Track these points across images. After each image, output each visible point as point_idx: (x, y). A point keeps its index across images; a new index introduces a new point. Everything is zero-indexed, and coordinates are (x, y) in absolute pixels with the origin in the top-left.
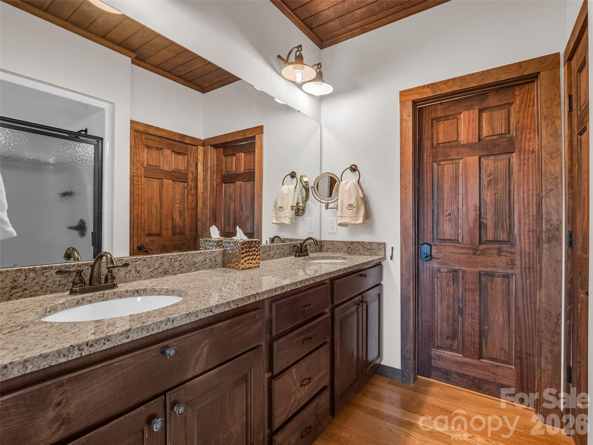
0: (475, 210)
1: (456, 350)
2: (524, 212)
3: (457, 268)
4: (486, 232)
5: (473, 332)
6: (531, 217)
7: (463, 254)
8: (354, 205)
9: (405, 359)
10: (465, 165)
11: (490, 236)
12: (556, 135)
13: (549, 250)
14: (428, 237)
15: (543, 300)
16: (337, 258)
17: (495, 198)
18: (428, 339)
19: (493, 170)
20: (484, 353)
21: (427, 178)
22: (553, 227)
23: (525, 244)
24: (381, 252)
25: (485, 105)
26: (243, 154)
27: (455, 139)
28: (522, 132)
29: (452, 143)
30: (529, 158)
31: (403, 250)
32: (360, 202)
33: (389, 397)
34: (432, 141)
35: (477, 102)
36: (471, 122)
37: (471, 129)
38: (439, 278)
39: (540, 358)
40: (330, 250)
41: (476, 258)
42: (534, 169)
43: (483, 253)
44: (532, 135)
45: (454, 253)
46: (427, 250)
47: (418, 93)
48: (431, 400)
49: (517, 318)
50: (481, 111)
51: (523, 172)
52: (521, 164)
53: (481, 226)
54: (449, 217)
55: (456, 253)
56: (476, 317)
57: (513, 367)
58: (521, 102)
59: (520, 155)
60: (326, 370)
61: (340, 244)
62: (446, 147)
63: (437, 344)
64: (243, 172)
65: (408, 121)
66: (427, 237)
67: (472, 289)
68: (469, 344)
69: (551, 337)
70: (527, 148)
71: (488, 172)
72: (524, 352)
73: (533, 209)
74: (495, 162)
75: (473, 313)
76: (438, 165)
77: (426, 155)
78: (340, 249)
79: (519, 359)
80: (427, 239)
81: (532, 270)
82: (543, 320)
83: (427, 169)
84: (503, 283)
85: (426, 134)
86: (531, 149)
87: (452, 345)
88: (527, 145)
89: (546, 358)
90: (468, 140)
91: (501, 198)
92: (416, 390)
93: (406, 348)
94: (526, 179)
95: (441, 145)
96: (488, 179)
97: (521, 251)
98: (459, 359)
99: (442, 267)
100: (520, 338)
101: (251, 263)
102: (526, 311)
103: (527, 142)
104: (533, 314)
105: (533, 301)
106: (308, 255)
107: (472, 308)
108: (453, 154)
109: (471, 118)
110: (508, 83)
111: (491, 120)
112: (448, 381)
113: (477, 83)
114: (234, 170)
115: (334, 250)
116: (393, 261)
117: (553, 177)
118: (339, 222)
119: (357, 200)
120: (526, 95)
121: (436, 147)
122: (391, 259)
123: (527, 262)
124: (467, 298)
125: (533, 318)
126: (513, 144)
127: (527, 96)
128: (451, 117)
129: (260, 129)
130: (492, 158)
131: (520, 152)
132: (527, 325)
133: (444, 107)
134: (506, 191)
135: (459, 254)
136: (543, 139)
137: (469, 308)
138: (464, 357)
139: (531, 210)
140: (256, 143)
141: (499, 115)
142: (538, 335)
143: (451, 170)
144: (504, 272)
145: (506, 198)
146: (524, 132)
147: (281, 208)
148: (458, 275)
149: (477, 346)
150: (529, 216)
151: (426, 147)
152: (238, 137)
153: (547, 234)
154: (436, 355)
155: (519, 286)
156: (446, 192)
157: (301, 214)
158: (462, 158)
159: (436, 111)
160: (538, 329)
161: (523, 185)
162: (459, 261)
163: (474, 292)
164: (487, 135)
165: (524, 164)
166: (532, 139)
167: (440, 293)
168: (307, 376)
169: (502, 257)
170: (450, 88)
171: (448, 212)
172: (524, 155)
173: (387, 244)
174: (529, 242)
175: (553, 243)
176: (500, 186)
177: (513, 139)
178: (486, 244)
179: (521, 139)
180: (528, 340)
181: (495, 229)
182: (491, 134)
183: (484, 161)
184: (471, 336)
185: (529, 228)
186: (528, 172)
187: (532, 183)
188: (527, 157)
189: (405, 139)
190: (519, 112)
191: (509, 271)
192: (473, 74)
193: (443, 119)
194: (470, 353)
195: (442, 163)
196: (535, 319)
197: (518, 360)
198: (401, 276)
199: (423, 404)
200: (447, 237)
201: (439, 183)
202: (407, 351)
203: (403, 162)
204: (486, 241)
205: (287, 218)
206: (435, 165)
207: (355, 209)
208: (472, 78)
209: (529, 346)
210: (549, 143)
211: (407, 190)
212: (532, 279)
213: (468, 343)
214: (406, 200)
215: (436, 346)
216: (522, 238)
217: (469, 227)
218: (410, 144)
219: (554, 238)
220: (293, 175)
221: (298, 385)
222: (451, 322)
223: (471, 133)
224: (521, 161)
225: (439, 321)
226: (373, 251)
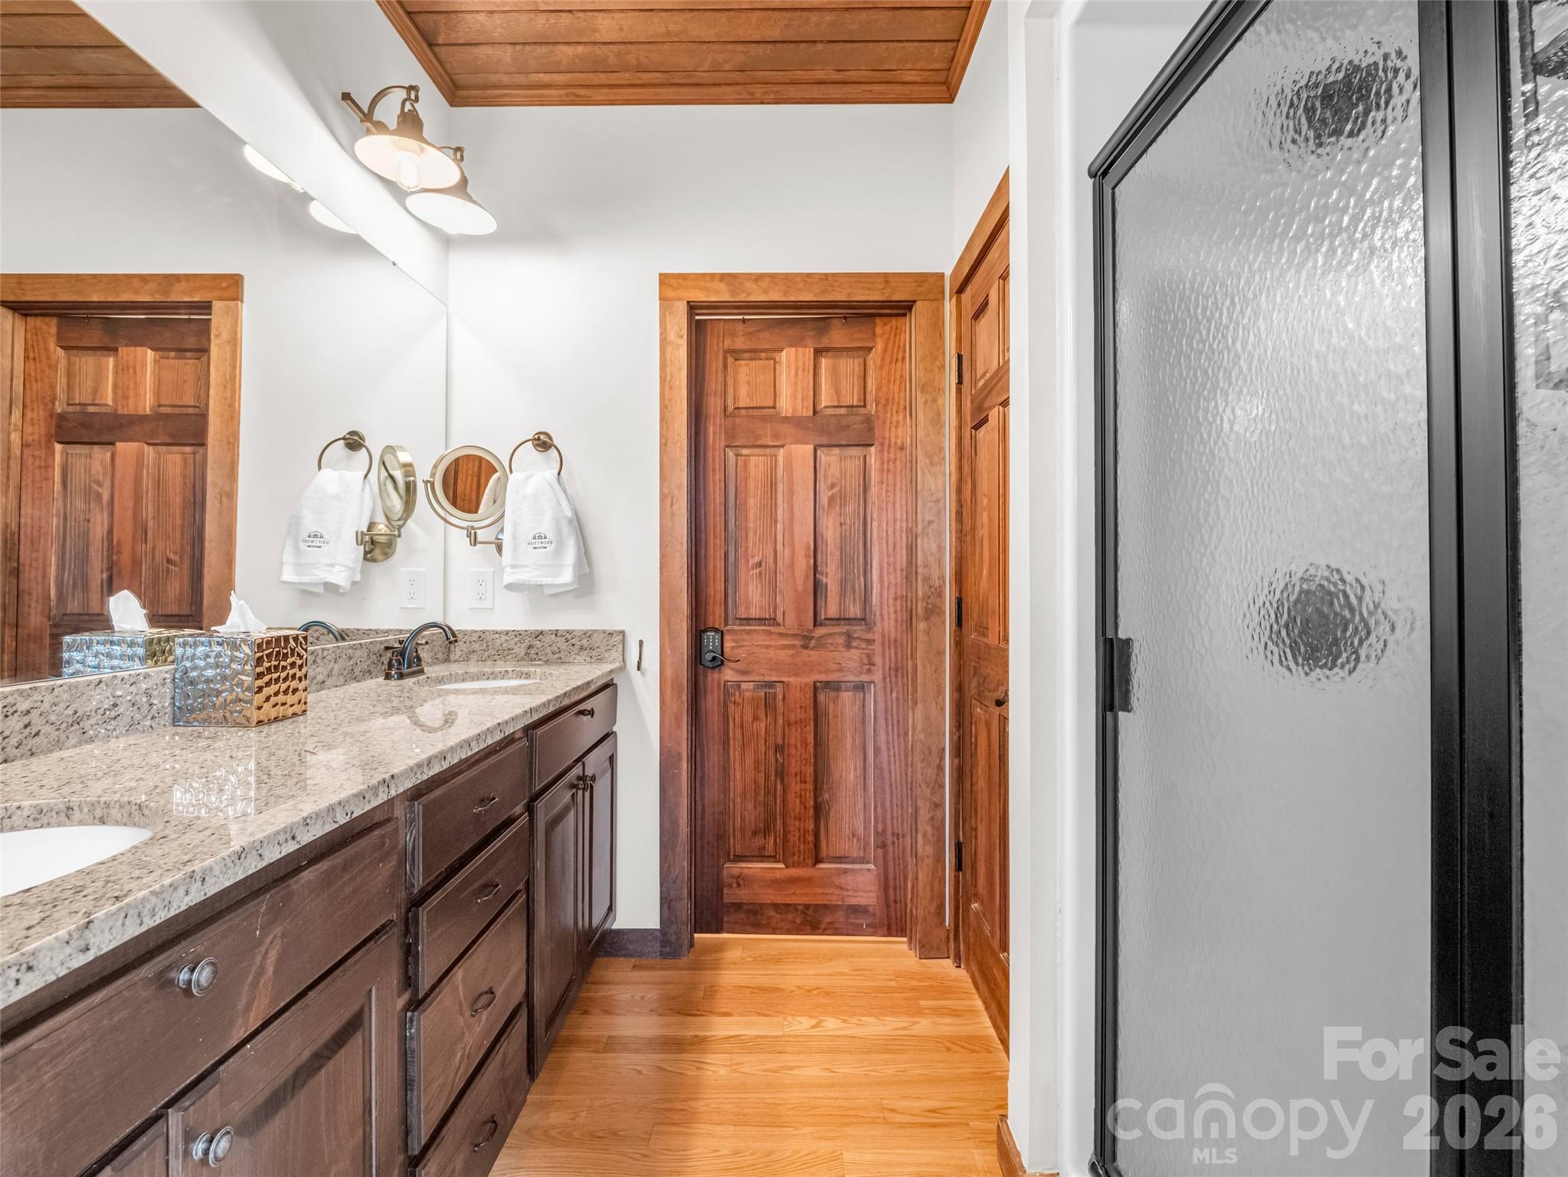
0: (807, 556)
1: (771, 856)
2: (888, 563)
3: (774, 679)
4: (826, 602)
5: (803, 811)
6: (899, 572)
7: (784, 647)
8: (551, 535)
9: (671, 901)
10: (789, 460)
11: (832, 609)
12: (937, 422)
13: (928, 633)
14: (715, 616)
15: (919, 727)
16: (504, 675)
17: (841, 533)
18: (716, 844)
19: (838, 476)
20: (824, 852)
21: (714, 481)
22: (933, 590)
23: (889, 624)
24: (616, 654)
25: (825, 342)
26: (150, 353)
27: (770, 403)
28: (885, 406)
29: (765, 411)
30: (895, 459)
31: (667, 646)
32: (566, 529)
33: (642, 998)
34: (725, 400)
35: (811, 333)
36: (800, 372)
37: (799, 388)
38: (739, 704)
39: (916, 838)
40: (474, 657)
41: (809, 656)
42: (904, 481)
43: (820, 645)
44: (901, 418)
45: (767, 647)
46: (714, 642)
47: (699, 288)
48: (729, 978)
49: (878, 768)
50: (818, 352)
51: (887, 485)
52: (883, 470)
53: (817, 588)
54: (758, 570)
55: (770, 646)
56: (808, 779)
57: (872, 866)
58: (885, 350)
59: (882, 451)
60: (518, 964)
61: (504, 637)
62: (753, 417)
63: (735, 851)
64: (148, 412)
65: (678, 347)
66: (714, 613)
67: (801, 721)
68: (797, 837)
69: (932, 794)
70: (893, 440)
71: (830, 481)
72: (889, 832)
73: (902, 557)
74: (841, 460)
75: (803, 770)
76: (737, 455)
77: (711, 430)
78: (505, 653)
79: (880, 847)
80: (714, 621)
81: (899, 672)
82: (919, 765)
83: (714, 462)
84: (854, 704)
85: (713, 384)
86: (899, 442)
87: (764, 848)
88: (893, 434)
89: (925, 835)
90: (794, 409)
91: (850, 533)
92: (697, 966)
93: (672, 876)
94: (891, 499)
95: (743, 412)
96: (830, 494)
97: (883, 636)
98: (778, 875)
99: (745, 679)
100: (883, 805)
101: (283, 704)
102: (892, 753)
103: (893, 429)
104: (903, 757)
105: (902, 732)
106: (422, 672)
107: (801, 762)
108: (766, 436)
109: (800, 364)
110: (866, 309)
111: (835, 372)
112: (758, 927)
113: (815, 295)
114: (110, 402)
115: (487, 653)
116: (643, 674)
117: (933, 498)
118: (508, 579)
119: (558, 524)
120: (892, 337)
121: (732, 415)
122: (639, 669)
123: (893, 658)
124: (793, 741)
125: (903, 763)
126: (871, 429)
127: (894, 342)
128: (763, 355)
129: (231, 286)
130: (836, 451)
131: (882, 445)
132: (893, 779)
133: (750, 330)
134: (859, 520)
135: (778, 648)
136: (919, 427)
137: (797, 761)
138: (787, 867)
139: (898, 558)
140: (213, 324)
141: (849, 366)
142: (912, 794)
143: (761, 468)
144: (856, 679)
145: (859, 534)
146: (889, 408)
147: (315, 536)
148: (775, 693)
149: (811, 838)
150: (895, 570)
151: (711, 410)
152: (137, 293)
153: (925, 604)
154: (733, 877)
155: (881, 706)
156: (751, 515)
157: (381, 557)
158: (783, 446)
159: (733, 335)
160: (912, 783)
161: (887, 510)
162: (776, 663)
163: (805, 727)
164: (829, 404)
165: (888, 471)
166: (901, 424)
167: (740, 737)
168: (484, 988)
169: (853, 650)
170: (765, 292)
171: (756, 560)
172: (889, 453)
173: (627, 633)
174: (896, 620)
175: (933, 619)
176: (850, 508)
177: (872, 418)
178: (825, 625)
179: (884, 422)
180: (895, 807)
181: (841, 596)
182: (836, 404)
183: (823, 457)
184: (800, 820)
185: (896, 593)
186: (895, 485)
187: (901, 507)
188: (892, 456)
189: (671, 388)
190: (882, 367)
191: (864, 678)
192: (809, 275)
193: (747, 355)
194: (799, 857)
195: (745, 451)
196: (906, 765)
197: (880, 851)
198: (661, 708)
199: (715, 992)
200: (754, 613)
201: (739, 494)
202: (675, 882)
203: (667, 440)
204: (825, 619)
205: (337, 568)
206: (731, 454)
207: (551, 548)
208: (806, 282)
209: (898, 818)
210: (928, 435)
211: (675, 507)
212: (901, 690)
213: (794, 836)
214: (672, 528)
215: (732, 857)
216: (885, 612)
217: (796, 590)
218: (681, 401)
219: (933, 612)
220: (354, 442)
221: (467, 1013)
222: (761, 798)
223: (800, 395)
224: (883, 463)
225: (738, 800)
226: (594, 653)
